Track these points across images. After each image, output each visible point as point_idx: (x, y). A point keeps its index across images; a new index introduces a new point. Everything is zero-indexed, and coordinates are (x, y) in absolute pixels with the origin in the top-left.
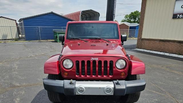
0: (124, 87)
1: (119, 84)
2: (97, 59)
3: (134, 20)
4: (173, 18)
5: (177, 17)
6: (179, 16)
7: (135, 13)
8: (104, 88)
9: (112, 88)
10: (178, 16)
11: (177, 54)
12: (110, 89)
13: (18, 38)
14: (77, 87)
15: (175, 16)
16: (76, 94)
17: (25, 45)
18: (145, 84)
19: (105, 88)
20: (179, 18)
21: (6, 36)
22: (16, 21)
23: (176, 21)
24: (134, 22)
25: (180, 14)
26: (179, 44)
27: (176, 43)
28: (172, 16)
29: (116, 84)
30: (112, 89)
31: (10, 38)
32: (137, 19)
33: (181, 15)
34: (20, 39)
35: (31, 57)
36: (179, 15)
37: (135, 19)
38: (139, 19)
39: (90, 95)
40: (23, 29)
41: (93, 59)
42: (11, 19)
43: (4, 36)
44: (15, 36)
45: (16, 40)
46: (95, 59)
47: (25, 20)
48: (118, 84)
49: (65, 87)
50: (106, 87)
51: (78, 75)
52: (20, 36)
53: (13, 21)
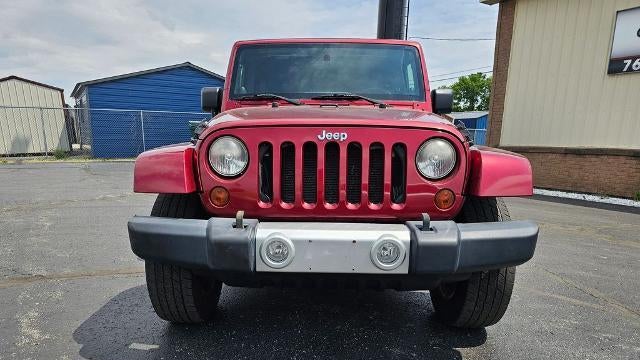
0: (453, 240)
1: (431, 229)
2: (342, 137)
3: (468, 104)
4: (609, 73)
5: (625, 70)
6: (632, 63)
7: (473, 78)
8: (369, 243)
9: (405, 243)
10: (627, 66)
11: (629, 198)
12: (395, 246)
13: (68, 149)
14: (262, 241)
15: (616, 67)
16: (258, 270)
17: (86, 169)
18: (537, 235)
19: (377, 243)
20: (630, 70)
21: (27, 143)
22: (62, 91)
23: (621, 81)
24: (471, 109)
25: (634, 59)
26: (634, 162)
27: (622, 159)
28: (604, 65)
29: (421, 229)
30: (405, 249)
31: (39, 151)
32: (480, 100)
33: (637, 62)
34: (71, 153)
35: (104, 199)
36: (630, 61)
37: (473, 101)
38: (487, 101)
39: (313, 271)
40: (86, 119)
41: (326, 136)
42: (47, 86)
43: (16, 142)
44: (56, 145)
45: (59, 155)
46: (335, 136)
47: (92, 87)
48: (425, 227)
49: (215, 236)
50: (377, 238)
51: (265, 201)
52: (76, 146)
53: (54, 93)
